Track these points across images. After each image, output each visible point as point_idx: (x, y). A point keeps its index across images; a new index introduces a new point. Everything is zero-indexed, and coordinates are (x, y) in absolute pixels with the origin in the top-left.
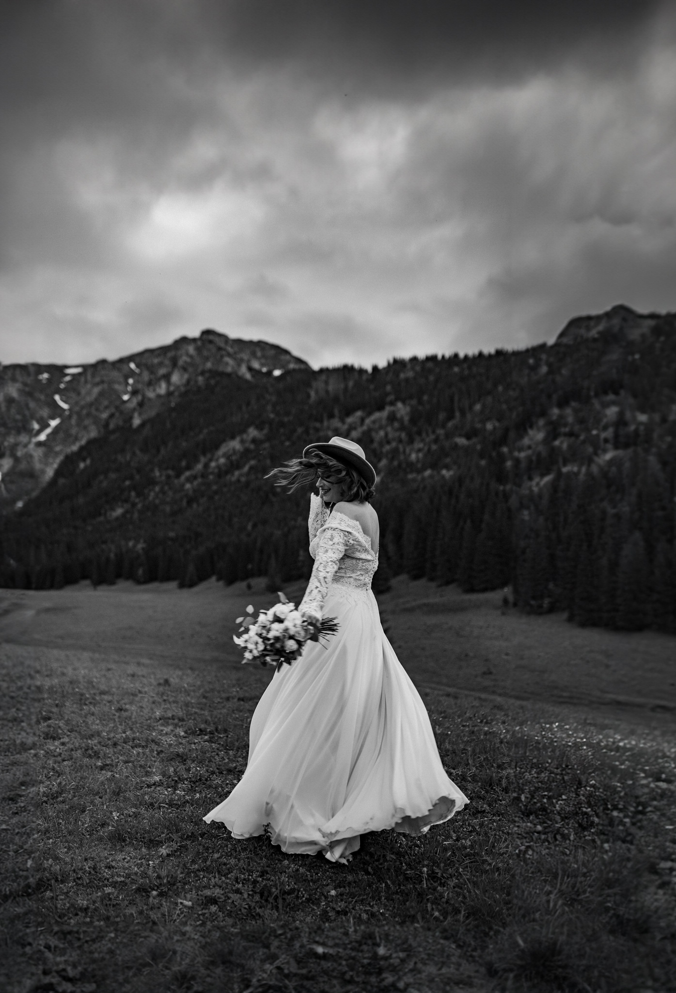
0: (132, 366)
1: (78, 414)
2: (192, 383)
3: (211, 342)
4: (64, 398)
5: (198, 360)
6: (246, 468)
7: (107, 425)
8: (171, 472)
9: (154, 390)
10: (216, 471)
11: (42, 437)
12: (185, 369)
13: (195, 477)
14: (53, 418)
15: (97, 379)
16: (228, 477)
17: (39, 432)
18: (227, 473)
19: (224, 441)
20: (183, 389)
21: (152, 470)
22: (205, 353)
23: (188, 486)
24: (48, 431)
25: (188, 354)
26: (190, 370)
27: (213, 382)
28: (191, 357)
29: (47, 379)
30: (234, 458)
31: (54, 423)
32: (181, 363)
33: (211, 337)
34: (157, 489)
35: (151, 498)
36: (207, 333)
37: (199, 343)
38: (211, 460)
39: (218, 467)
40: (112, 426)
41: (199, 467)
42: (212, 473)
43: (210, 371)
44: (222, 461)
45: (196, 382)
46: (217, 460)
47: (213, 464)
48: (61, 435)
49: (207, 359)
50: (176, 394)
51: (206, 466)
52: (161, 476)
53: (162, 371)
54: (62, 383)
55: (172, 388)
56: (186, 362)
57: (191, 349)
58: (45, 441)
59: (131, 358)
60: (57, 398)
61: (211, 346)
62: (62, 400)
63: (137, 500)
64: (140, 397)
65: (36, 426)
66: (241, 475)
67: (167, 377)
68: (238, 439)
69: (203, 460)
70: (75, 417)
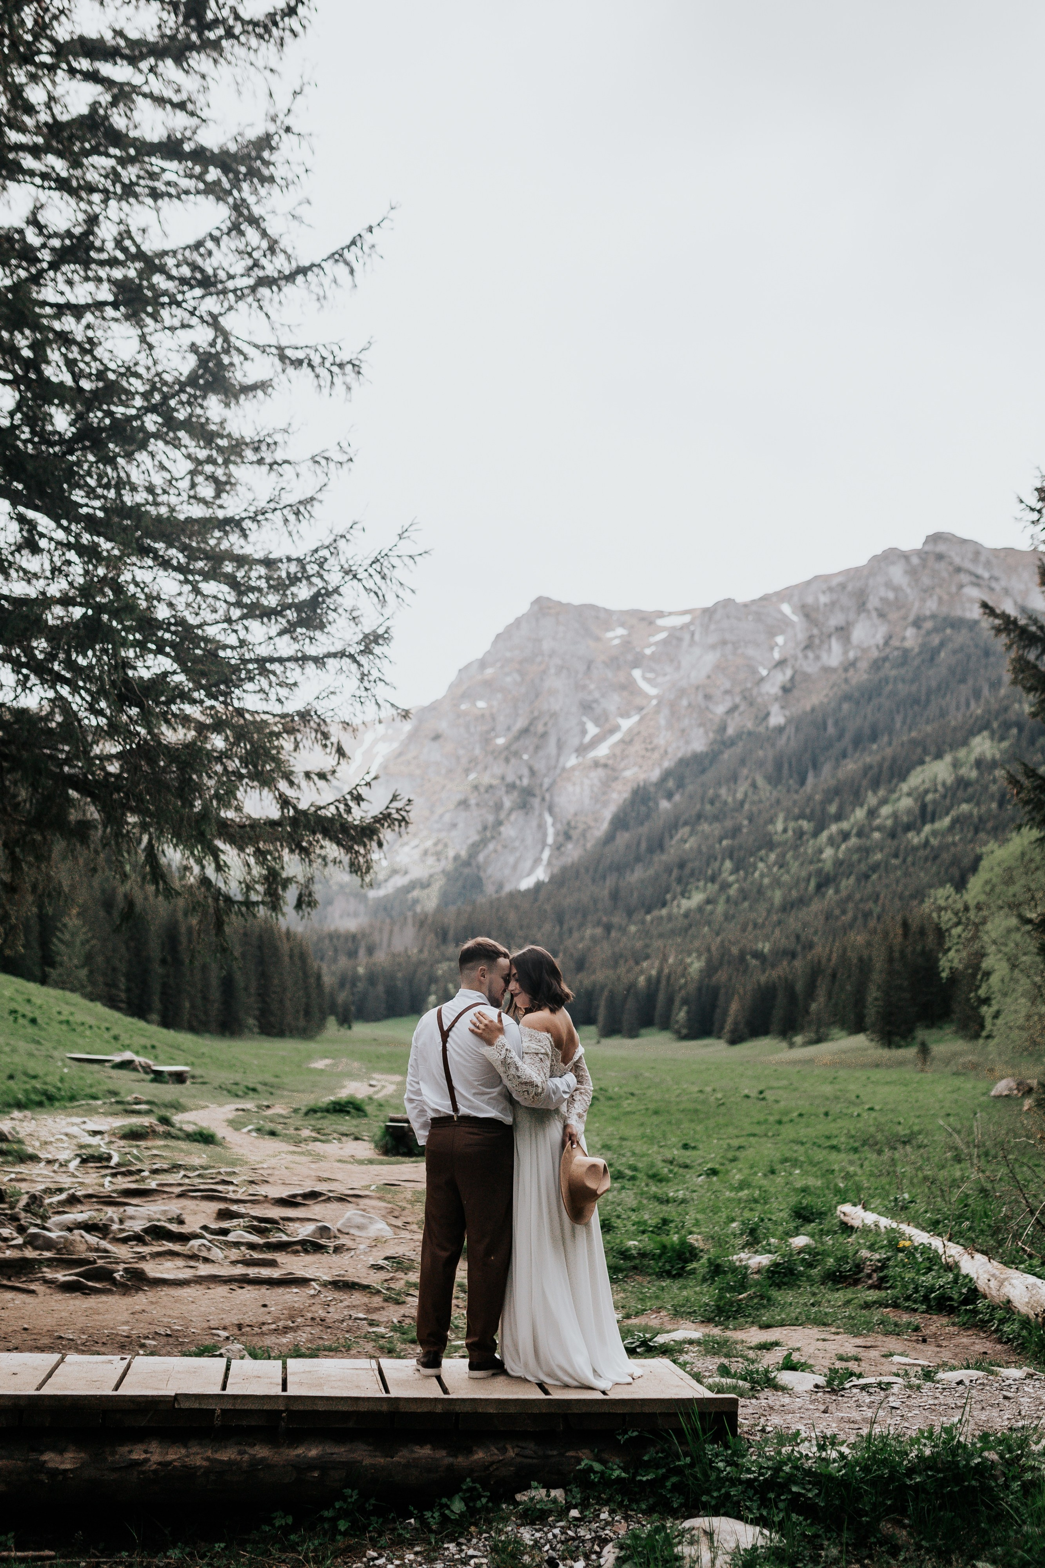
0: (786, 608)
1: (673, 705)
2: (895, 643)
3: (940, 557)
4: (650, 675)
5: (911, 594)
6: (947, 821)
7: (723, 728)
8: (805, 825)
9: (818, 658)
10: (889, 823)
11: (602, 751)
12: (882, 615)
13: (846, 836)
14: (626, 715)
15: (712, 639)
16: (910, 835)
17: (596, 741)
18: (908, 828)
19: (922, 762)
20: (875, 654)
21: (772, 821)
22: (926, 581)
23: (828, 853)
24: (616, 737)
25: (889, 585)
26: (894, 616)
27: (936, 640)
28: (897, 589)
29: (621, 637)
30: (930, 797)
31: (626, 724)
32: (873, 602)
33: (941, 548)
34: (773, 857)
35: (757, 874)
36: (936, 538)
37: (915, 561)
38: (884, 802)
39: (895, 815)
40: (730, 731)
41: (860, 814)
42: (879, 829)
43: (933, 617)
44: (906, 803)
45: (904, 639)
46: (899, 799)
47: (885, 810)
48: (637, 747)
49: (927, 591)
50: (863, 665)
51: (872, 813)
52: (785, 831)
53: (836, 620)
54: (649, 646)
55: (851, 655)
56: (883, 600)
57: (897, 573)
58: (608, 757)
59: (784, 595)
60: (637, 673)
61: (942, 566)
62: (644, 678)
63: (732, 878)
64: (789, 673)
65: (592, 730)
66: (934, 833)
67: (843, 632)
68: (948, 758)
69: (872, 800)
70: (665, 711)
